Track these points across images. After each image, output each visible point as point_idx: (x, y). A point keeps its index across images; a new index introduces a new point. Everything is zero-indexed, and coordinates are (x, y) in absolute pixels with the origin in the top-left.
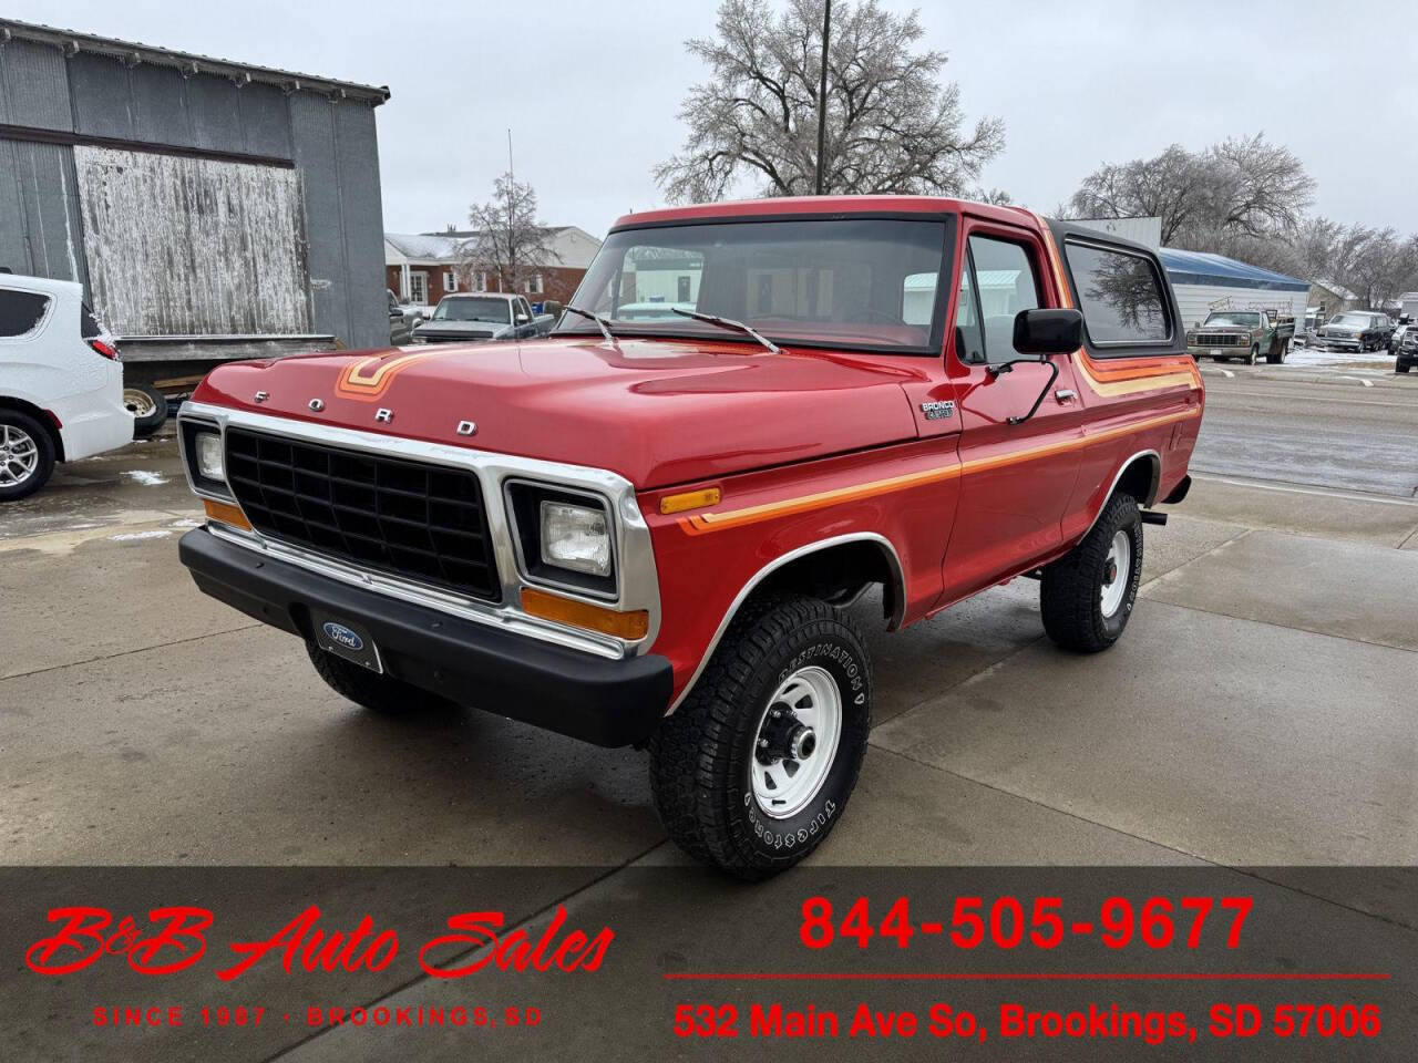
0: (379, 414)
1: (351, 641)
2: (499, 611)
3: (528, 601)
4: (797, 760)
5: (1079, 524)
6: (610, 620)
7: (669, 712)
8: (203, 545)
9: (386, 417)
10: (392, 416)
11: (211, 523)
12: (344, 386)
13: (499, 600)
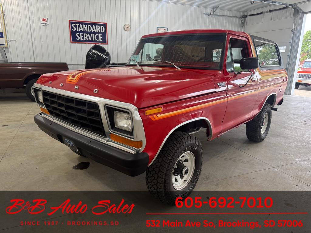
0: (75, 87)
1: (71, 144)
2: (105, 139)
3: (112, 136)
4: (183, 175)
5: (256, 112)
6: (132, 143)
7: (149, 166)
8: (40, 118)
9: (77, 88)
10: (78, 88)
11: (42, 113)
12: (68, 80)
13: (105, 136)
